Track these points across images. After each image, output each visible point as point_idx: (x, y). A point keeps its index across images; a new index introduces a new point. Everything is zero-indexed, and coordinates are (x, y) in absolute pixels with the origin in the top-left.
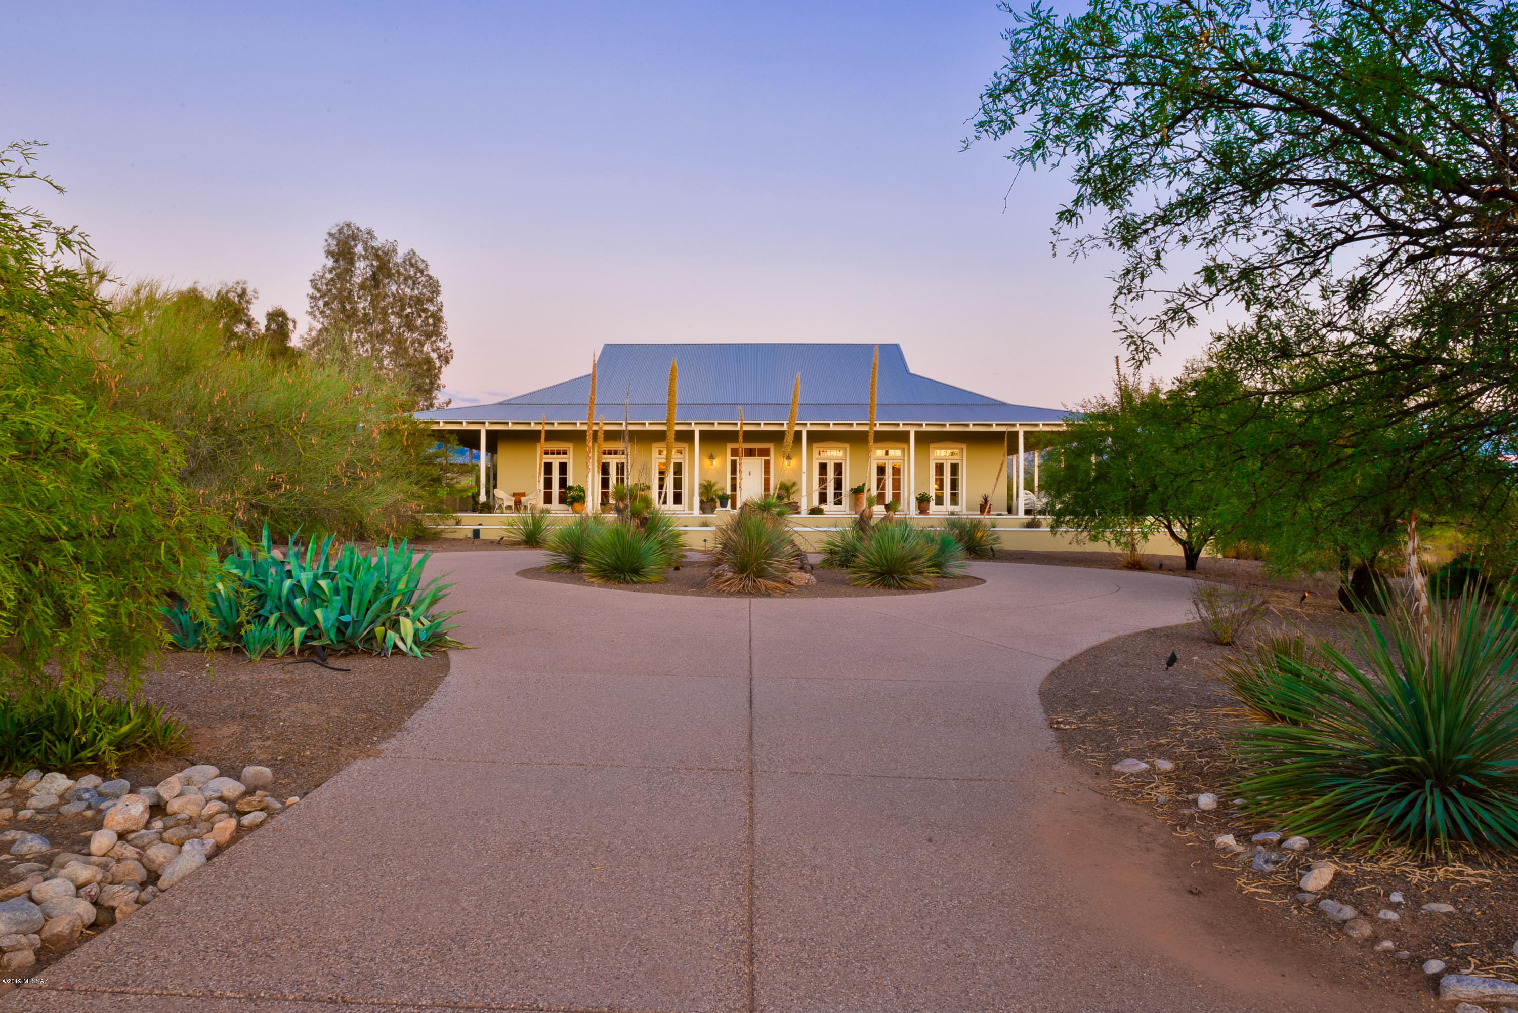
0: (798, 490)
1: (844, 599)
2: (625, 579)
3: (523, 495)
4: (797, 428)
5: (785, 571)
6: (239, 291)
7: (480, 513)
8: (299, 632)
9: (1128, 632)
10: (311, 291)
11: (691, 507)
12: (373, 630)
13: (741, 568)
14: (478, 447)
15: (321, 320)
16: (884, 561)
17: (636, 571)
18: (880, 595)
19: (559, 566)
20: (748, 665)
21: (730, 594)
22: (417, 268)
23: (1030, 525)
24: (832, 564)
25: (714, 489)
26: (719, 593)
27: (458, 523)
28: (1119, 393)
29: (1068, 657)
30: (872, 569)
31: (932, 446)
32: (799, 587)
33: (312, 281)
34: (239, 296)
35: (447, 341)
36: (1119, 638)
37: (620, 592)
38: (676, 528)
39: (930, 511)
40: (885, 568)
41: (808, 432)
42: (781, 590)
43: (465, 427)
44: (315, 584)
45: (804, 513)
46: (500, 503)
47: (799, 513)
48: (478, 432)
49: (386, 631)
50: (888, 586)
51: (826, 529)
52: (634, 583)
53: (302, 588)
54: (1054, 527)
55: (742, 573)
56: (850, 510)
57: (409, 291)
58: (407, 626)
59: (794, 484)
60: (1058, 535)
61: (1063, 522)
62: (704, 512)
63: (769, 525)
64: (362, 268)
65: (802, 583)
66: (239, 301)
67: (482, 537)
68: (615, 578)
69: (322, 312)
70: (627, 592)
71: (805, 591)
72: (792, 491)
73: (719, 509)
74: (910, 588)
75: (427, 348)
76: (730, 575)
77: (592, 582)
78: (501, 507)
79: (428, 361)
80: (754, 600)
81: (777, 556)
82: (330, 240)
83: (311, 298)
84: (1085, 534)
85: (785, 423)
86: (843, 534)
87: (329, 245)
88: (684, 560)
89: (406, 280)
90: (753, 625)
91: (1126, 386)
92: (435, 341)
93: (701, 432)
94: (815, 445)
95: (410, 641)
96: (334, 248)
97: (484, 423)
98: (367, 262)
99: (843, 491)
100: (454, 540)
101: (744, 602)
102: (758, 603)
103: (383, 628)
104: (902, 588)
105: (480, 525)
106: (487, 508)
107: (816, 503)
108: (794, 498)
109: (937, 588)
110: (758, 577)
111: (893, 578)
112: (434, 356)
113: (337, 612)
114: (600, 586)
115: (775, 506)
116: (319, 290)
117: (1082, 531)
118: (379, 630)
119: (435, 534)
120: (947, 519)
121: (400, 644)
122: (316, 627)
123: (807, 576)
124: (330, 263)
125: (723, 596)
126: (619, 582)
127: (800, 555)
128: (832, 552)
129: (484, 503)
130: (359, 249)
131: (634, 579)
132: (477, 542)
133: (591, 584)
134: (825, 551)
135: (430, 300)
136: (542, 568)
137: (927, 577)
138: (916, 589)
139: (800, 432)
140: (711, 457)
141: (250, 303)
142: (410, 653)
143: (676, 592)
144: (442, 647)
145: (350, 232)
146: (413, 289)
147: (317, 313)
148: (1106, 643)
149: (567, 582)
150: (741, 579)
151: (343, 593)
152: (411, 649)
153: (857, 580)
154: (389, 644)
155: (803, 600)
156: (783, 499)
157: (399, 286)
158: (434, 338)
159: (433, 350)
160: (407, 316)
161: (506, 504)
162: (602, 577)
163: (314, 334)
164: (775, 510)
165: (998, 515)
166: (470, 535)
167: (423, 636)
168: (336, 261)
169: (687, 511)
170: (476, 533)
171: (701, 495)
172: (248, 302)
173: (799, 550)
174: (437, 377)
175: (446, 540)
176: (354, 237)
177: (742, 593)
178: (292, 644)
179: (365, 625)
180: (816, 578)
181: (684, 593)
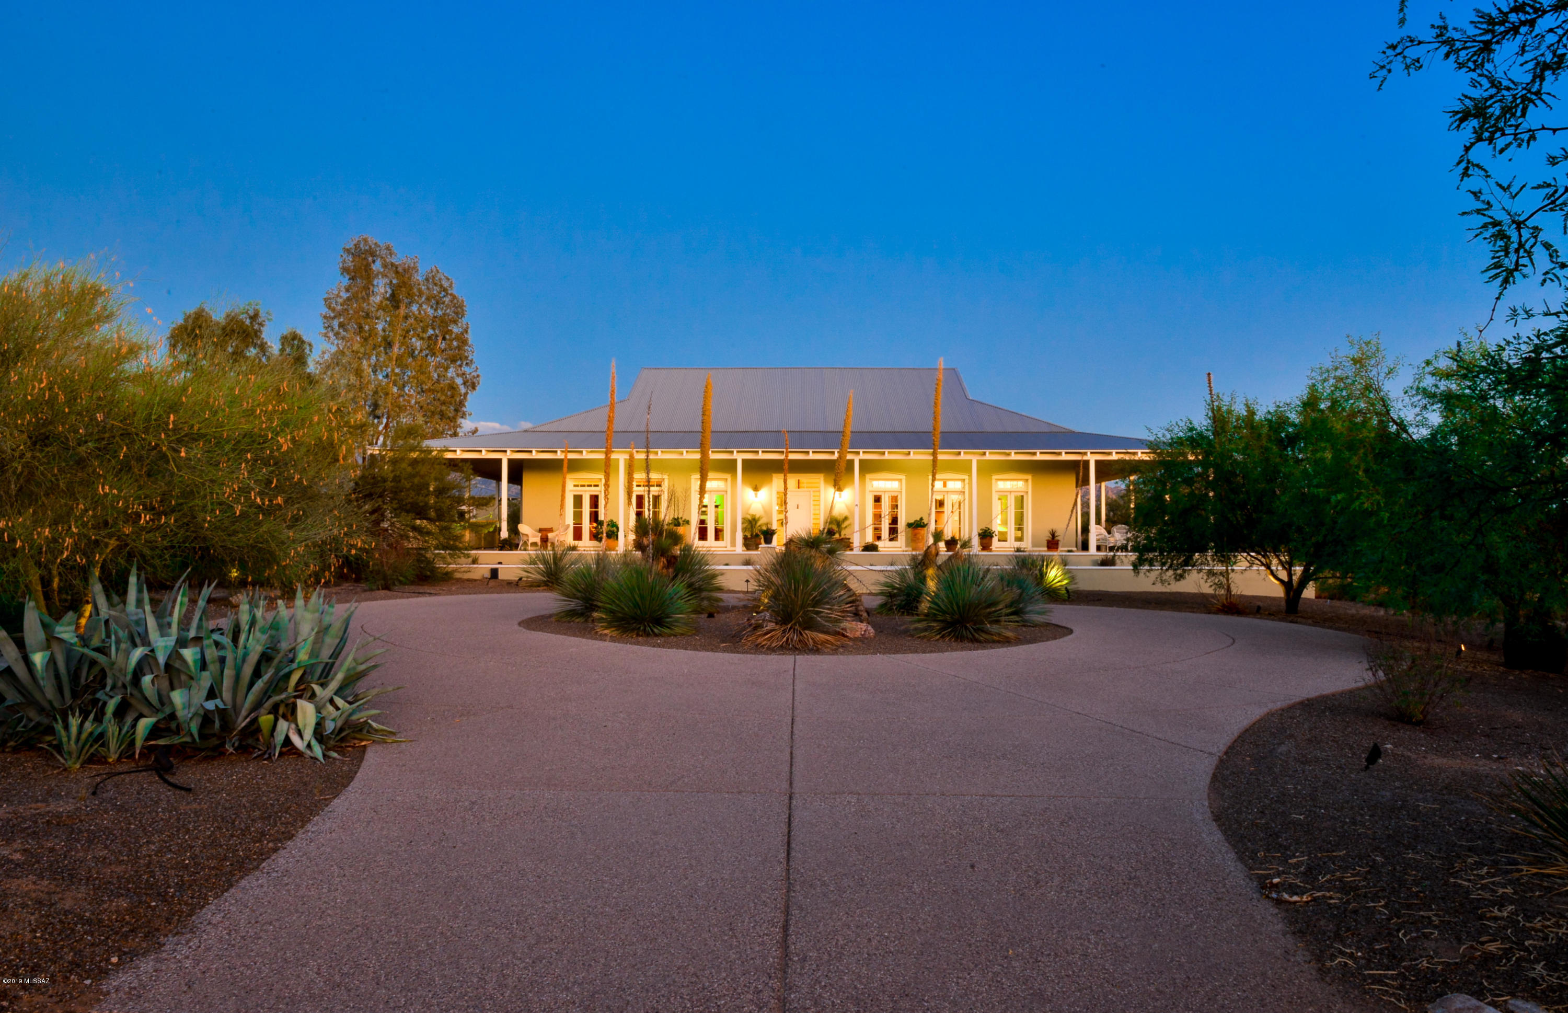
0: (850, 525)
1: (910, 656)
2: (645, 630)
3: (551, 530)
4: (849, 457)
5: (837, 621)
6: (251, 313)
7: (501, 550)
8: (145, 724)
9: (1279, 705)
10: (325, 311)
11: (733, 543)
12: (255, 720)
13: (785, 617)
14: (498, 478)
15: (336, 342)
16: (955, 608)
17: (659, 621)
18: (953, 650)
19: (572, 613)
20: (787, 769)
21: (771, 650)
22: (441, 286)
23: (1105, 562)
24: (890, 609)
25: (759, 524)
26: (758, 649)
27: (475, 561)
28: (1210, 414)
29: (1223, 748)
30: (940, 618)
31: (994, 477)
32: (855, 639)
33: (326, 300)
34: (251, 318)
35: (474, 366)
36: (1271, 714)
37: (636, 647)
38: (713, 567)
39: (993, 547)
40: (956, 617)
41: (861, 461)
42: (832, 644)
43: (485, 455)
44: (175, 655)
45: (857, 551)
46: (525, 539)
47: (852, 550)
48: (499, 461)
49: (276, 720)
50: (960, 638)
51: (882, 568)
52: (656, 635)
53: (155, 659)
54: (1136, 566)
55: (786, 624)
56: (907, 546)
57: (432, 311)
58: (306, 712)
59: (846, 518)
60: (1142, 575)
61: (1146, 559)
62: (748, 549)
63: (818, 564)
64: (381, 288)
65: (858, 634)
66: (251, 323)
67: (501, 576)
68: (633, 630)
69: (337, 334)
70: (645, 648)
71: (863, 645)
72: (844, 526)
73: (763, 545)
74: (987, 641)
75: (451, 373)
76: (771, 626)
77: (606, 635)
78: (525, 543)
79: (453, 387)
80: (799, 658)
81: (828, 603)
82: (345, 256)
83: (325, 317)
84: (1170, 572)
85: (836, 451)
86: (902, 574)
87: (344, 261)
88: (721, 604)
89: (428, 299)
90: (797, 698)
91: (1219, 408)
92: (460, 366)
93: (744, 461)
94: (868, 476)
95: (308, 734)
96: (350, 264)
97: (505, 451)
98: (386, 280)
99: (899, 526)
100: (468, 580)
101: (787, 661)
102: (804, 661)
103: (271, 717)
104: (978, 641)
105: (500, 563)
106: (510, 544)
107: (869, 538)
108: (845, 533)
109: (1019, 641)
110: (805, 629)
111: (966, 628)
112: (459, 381)
113: (204, 693)
114: (613, 640)
115: (826, 543)
116: (333, 310)
117: (1167, 570)
118: (266, 719)
119: (447, 574)
120: (1016, 557)
121: (295, 739)
122: (173, 716)
123: (863, 626)
124: (345, 281)
125: (761, 653)
126: (638, 635)
127: (854, 600)
128: (891, 596)
129: (505, 540)
130: (377, 266)
131: (656, 631)
132: (492, 583)
133: (602, 638)
134: (882, 593)
135: (455, 322)
136: (551, 616)
137: (1006, 628)
138: (994, 642)
139: (852, 461)
140: (756, 489)
141: (263, 326)
142: (308, 752)
143: (704, 648)
144: (362, 740)
145: (367, 248)
146: (436, 310)
147: (331, 334)
148: (1259, 721)
149: (575, 635)
150: (784, 632)
151: (213, 667)
152: (309, 746)
153: (925, 630)
154: (279, 738)
155: (860, 658)
156: (834, 534)
157: (421, 306)
158: (459, 363)
159: (458, 375)
160: (430, 338)
161: (531, 540)
162: (618, 628)
163: (327, 357)
164: (825, 547)
165: (1069, 551)
166: (488, 575)
167: (330, 726)
168: (353, 278)
169: (729, 548)
170: (494, 573)
171: (744, 530)
172: (261, 324)
173: (854, 594)
174: (462, 404)
175: (460, 580)
176: (372, 253)
177: (785, 648)
178: (132, 743)
179: (244, 713)
180: (873, 627)
181: (715, 649)
